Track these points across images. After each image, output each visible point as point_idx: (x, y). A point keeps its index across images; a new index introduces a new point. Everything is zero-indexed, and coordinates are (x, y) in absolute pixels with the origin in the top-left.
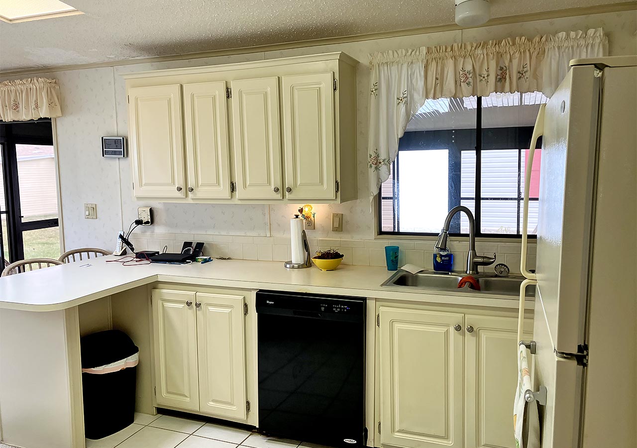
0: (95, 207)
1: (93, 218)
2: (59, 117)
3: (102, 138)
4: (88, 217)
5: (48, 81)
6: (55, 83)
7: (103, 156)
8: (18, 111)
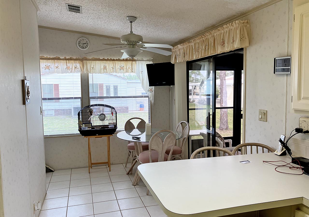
0: (266, 113)
1: (264, 121)
2: (248, 47)
3: (275, 59)
4: (261, 119)
5: (242, 22)
6: (247, 23)
7: (274, 73)
8: (224, 46)
